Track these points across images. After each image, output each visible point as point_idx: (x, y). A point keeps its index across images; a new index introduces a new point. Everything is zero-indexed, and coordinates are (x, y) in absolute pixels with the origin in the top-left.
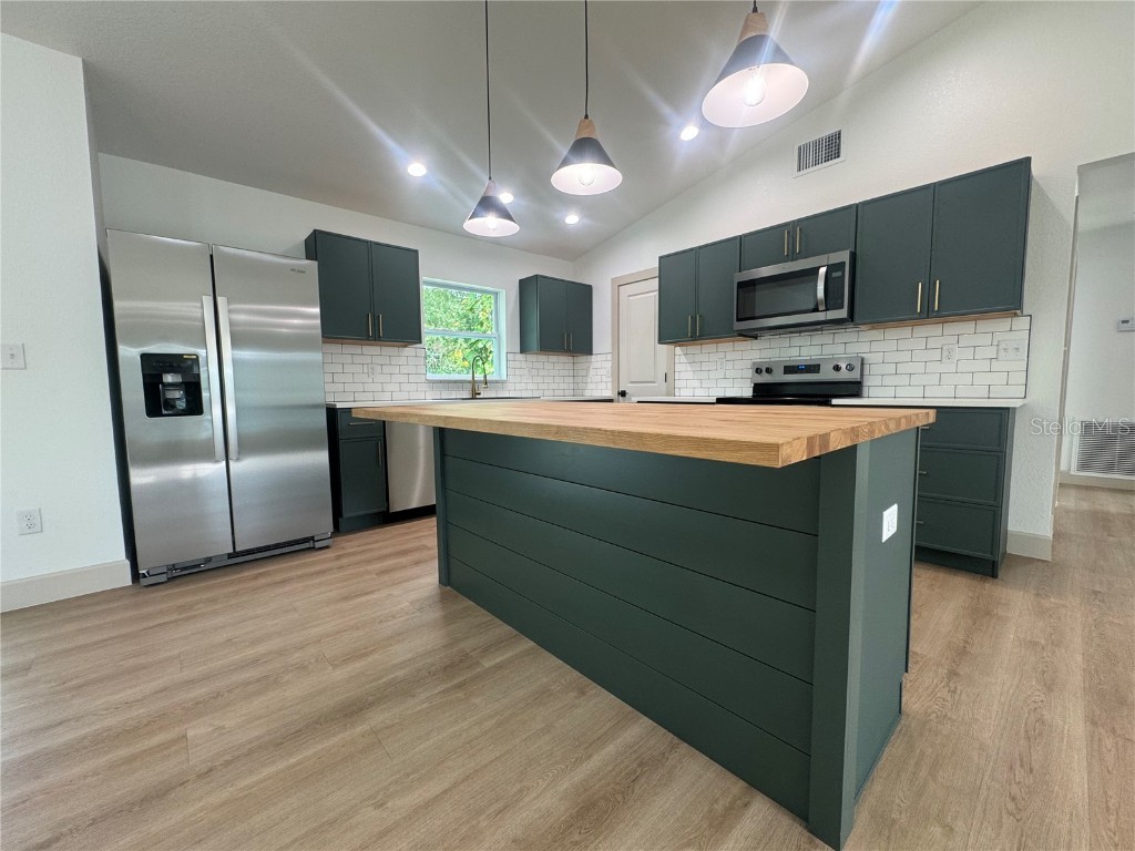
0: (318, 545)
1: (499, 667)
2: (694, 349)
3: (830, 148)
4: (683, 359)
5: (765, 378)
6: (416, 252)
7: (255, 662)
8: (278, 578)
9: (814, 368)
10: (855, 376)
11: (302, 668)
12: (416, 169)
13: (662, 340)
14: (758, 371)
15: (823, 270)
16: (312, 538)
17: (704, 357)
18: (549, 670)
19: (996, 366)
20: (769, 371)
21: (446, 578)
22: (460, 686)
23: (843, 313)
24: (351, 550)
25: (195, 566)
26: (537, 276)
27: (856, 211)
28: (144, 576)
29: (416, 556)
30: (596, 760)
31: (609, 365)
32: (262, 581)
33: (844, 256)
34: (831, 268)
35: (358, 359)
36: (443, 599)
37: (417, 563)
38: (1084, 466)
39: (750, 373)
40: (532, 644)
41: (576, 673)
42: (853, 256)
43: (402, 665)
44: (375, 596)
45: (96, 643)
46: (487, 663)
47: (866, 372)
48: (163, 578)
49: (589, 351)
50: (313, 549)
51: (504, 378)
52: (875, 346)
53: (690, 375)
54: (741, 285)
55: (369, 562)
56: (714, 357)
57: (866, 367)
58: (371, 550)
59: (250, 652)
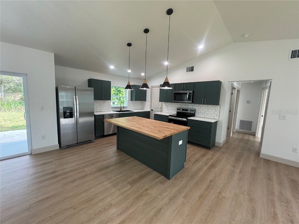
0: (92, 141)
1: (128, 162)
2: (166, 103)
3: (192, 69)
4: (164, 105)
5: (179, 111)
6: (110, 82)
7: (90, 161)
8: (87, 148)
9: (187, 110)
10: (193, 112)
11: (98, 162)
12: (112, 67)
13: (160, 101)
14: (178, 109)
15: (188, 93)
16: (91, 140)
17: (168, 105)
18: (137, 162)
19: (215, 113)
20: (179, 110)
21: (118, 148)
22: (123, 164)
23: (191, 102)
24: (99, 143)
25: (70, 145)
26: (135, 85)
27: (194, 84)
28: (62, 147)
29: (111, 144)
30: (143, 172)
31: (149, 104)
32: (84, 148)
33: (191, 92)
34: (189, 93)
35: (97, 103)
36: (118, 152)
37: (112, 145)
38: (240, 128)
39: (176, 109)
40: (133, 159)
41: (140, 163)
42: (193, 92)
43: (113, 162)
44: (105, 151)
45: (60, 158)
46: (127, 161)
47: (196, 112)
48: (65, 147)
49: (145, 100)
50: (91, 142)
51: (127, 106)
52: (198, 107)
53: (165, 108)
54: (175, 93)
55: (103, 145)
56: (170, 105)
57: (196, 111)
58: (102, 143)
59: (88, 160)
